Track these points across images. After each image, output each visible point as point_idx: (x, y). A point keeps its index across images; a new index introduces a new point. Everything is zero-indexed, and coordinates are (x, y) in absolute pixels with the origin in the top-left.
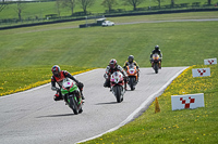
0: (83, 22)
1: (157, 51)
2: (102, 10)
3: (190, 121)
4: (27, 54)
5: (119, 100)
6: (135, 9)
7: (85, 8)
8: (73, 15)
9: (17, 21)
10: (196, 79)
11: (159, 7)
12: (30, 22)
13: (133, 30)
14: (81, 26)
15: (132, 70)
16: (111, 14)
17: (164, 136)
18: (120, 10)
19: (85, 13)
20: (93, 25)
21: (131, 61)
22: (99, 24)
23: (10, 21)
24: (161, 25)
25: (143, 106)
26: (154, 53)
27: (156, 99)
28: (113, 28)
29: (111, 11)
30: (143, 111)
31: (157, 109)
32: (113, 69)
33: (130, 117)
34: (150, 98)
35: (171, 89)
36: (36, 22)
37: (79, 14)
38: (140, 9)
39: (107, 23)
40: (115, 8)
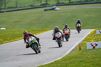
0: (46, 8)
1: (79, 22)
2: (55, 3)
3: (95, 54)
4: (20, 23)
5: (60, 46)
6: (70, 2)
7: (46, 2)
8: (41, 5)
9: (15, 8)
10: (98, 35)
11: (81, 1)
12: (21, 8)
13: (69, 12)
14: (45, 10)
15: (67, 31)
16: (59, 4)
17: (83, 61)
18: (63, 3)
19: (47, 4)
20: (51, 10)
21: (66, 27)
22: (53, 9)
23: (12, 8)
24: (82, 10)
25: (73, 47)
26: (77, 23)
27: (79, 44)
28: (60, 11)
29: (59, 3)
30: (74, 50)
31: (80, 49)
32: (56, 31)
33: (68, 53)
34: (77, 44)
35: (87, 39)
36: (24, 8)
37: (44, 4)
38: (72, 2)
39: (57, 9)
40: (61, 2)
